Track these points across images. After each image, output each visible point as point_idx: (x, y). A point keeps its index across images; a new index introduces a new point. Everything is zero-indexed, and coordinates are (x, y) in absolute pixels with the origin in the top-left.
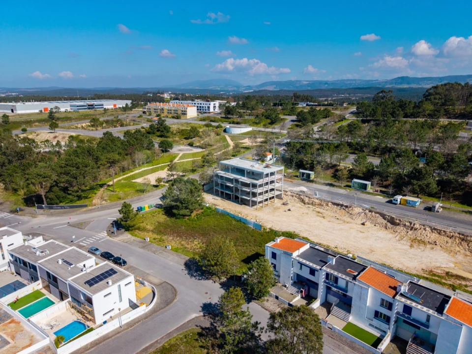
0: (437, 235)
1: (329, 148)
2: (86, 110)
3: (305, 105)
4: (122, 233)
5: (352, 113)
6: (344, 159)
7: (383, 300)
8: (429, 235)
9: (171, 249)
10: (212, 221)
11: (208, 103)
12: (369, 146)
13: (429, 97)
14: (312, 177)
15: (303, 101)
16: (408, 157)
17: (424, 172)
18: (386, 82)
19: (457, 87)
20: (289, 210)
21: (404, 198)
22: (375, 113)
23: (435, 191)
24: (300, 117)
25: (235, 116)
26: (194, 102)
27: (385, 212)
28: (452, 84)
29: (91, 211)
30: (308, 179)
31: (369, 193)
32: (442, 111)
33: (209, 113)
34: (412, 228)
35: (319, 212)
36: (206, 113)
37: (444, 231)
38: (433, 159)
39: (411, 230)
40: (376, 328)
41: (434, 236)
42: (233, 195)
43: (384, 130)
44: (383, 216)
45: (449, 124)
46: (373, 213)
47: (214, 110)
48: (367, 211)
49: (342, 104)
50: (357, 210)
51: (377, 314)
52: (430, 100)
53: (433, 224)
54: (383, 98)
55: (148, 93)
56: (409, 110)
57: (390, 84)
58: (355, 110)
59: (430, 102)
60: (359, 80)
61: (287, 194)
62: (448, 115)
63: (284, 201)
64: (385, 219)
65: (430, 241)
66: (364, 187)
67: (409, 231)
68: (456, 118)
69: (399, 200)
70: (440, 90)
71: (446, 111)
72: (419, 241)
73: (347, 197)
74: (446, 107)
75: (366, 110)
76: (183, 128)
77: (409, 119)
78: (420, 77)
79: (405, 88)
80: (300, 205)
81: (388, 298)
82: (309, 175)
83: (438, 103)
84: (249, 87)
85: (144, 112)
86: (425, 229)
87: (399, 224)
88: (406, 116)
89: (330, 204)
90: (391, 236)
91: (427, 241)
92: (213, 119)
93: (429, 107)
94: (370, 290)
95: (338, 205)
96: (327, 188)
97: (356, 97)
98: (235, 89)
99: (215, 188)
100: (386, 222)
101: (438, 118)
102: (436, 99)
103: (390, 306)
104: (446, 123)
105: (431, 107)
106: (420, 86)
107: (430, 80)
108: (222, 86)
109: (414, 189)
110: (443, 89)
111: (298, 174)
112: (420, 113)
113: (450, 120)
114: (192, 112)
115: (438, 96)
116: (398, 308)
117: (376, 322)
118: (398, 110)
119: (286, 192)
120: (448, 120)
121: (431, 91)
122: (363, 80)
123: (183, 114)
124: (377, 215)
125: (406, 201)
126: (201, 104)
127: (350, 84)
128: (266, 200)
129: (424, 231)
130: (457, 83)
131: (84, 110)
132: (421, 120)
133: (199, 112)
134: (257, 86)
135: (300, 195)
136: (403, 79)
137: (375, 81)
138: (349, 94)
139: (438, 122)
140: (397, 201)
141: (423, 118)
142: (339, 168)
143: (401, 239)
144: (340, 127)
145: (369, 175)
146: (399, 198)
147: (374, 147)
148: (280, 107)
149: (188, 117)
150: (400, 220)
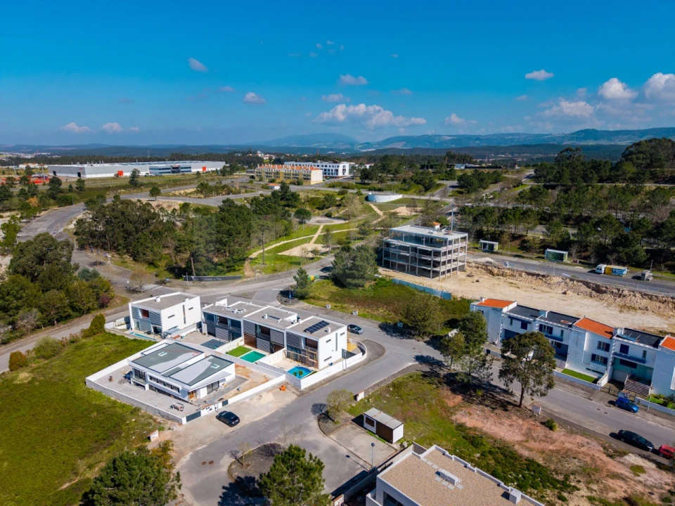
0: (649, 301)
1: (514, 215)
2: (170, 174)
3: (463, 168)
4: (297, 302)
5: (528, 177)
6: (532, 229)
7: (600, 343)
8: (639, 301)
9: (359, 315)
10: (391, 292)
11: (337, 165)
12: (559, 214)
13: (630, 157)
14: (496, 247)
15: (459, 162)
16: (611, 223)
17: (631, 238)
18: (564, 137)
19: (666, 144)
20: (477, 281)
21: (609, 266)
22: (561, 176)
23: (644, 259)
24: (462, 182)
25: (374, 182)
26: (316, 164)
27: (589, 280)
28: (660, 140)
29: (247, 282)
30: (491, 250)
31: (567, 264)
32: (648, 174)
33: (339, 177)
34: (621, 294)
35: (512, 283)
36: (333, 177)
37: (656, 296)
38: (641, 224)
39: (619, 297)
40: (593, 371)
41: (645, 302)
42: (408, 266)
43: (577, 195)
44: (587, 284)
45: (656, 189)
46: (575, 282)
47: (343, 173)
48: (568, 280)
49: (513, 167)
50: (556, 279)
51: (594, 358)
52: (631, 160)
53: (644, 290)
54: (568, 159)
55: (235, 152)
56: (605, 173)
57: (569, 140)
58: (533, 173)
59: (631, 162)
60: (523, 134)
61: (470, 265)
62: (655, 178)
63: (468, 272)
64: (589, 287)
65: (641, 307)
66: (560, 257)
67: (617, 298)
68: (666, 182)
69: (603, 269)
70: (644, 148)
71: (652, 174)
72: (629, 308)
73: (542, 268)
74: (653, 170)
75: (548, 173)
76: (313, 196)
77: (606, 184)
78: (612, 130)
79: (592, 146)
80: (487, 276)
81: (605, 339)
82: (492, 247)
83: (642, 164)
84: (368, 145)
85: (253, 177)
86: (635, 296)
87: (605, 292)
88: (601, 180)
89: (524, 274)
90: (596, 303)
91: (638, 307)
92: (346, 185)
93: (630, 169)
94: (587, 334)
95: (533, 275)
96: (516, 259)
97: (522, 158)
98: (348, 147)
99: (384, 259)
100: (590, 290)
101: (643, 181)
102: (639, 159)
103: (607, 347)
104: (654, 188)
105: (634, 170)
106: (613, 143)
107: (627, 135)
108: (328, 144)
109: (619, 257)
110: (648, 146)
111: (478, 246)
112: (618, 176)
113: (658, 185)
114: (317, 176)
115: (641, 156)
116: (615, 348)
117: (593, 366)
118: (592, 173)
119: (470, 263)
120: (655, 185)
121: (632, 149)
122: (529, 135)
123: (305, 179)
124: (580, 284)
125: (612, 269)
126: (326, 166)
127: (512, 140)
128: (449, 271)
129: (634, 298)
130: (665, 139)
131: (168, 174)
132: (621, 185)
133: (326, 177)
134: (379, 143)
135: (487, 266)
136: (589, 133)
137: (547, 135)
138: (512, 154)
139: (642, 187)
140: (601, 269)
141: (623, 183)
142: (526, 238)
143: (609, 305)
144: (521, 192)
145: (565, 244)
146: (603, 267)
147: (565, 216)
148: (430, 170)
149: (312, 183)
150: (606, 288)
